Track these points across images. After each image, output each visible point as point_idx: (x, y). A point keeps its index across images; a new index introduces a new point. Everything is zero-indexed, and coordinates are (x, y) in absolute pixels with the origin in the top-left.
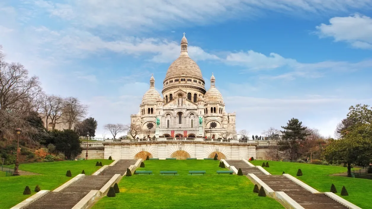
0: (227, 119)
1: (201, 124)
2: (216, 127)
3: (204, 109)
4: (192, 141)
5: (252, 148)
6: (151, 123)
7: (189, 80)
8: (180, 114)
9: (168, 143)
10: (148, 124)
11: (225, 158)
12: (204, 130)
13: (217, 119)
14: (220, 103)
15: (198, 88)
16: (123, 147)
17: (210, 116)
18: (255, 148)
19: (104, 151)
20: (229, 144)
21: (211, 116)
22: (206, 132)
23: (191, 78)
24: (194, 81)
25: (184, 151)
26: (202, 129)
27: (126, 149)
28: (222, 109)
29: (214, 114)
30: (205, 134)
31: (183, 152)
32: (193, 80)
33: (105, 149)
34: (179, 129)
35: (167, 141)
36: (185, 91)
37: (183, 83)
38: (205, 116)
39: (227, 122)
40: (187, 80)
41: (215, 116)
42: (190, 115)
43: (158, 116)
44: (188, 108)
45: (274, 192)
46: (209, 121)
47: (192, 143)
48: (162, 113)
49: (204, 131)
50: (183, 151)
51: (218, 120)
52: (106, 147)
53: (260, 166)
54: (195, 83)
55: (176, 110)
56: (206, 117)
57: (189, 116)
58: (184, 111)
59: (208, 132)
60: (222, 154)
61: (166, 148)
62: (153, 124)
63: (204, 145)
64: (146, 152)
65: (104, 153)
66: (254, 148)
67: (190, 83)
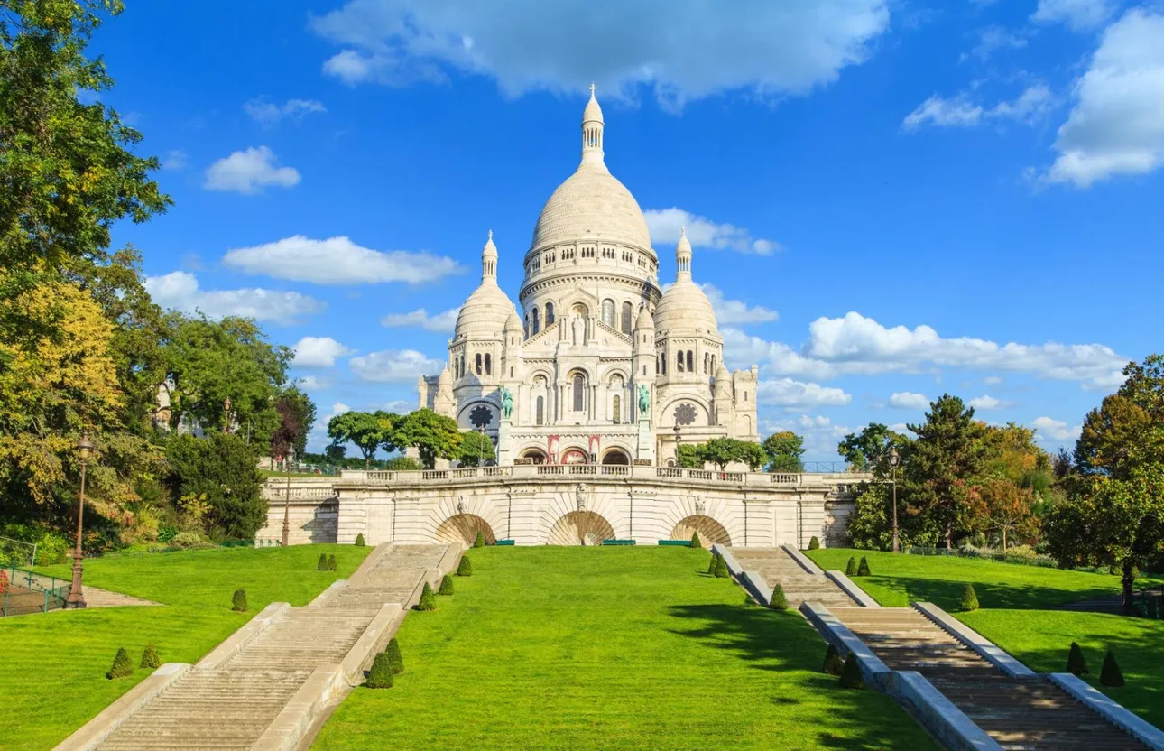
0: (730, 392)
1: (644, 410)
2: (693, 420)
3: (655, 359)
4: (622, 477)
5: (811, 502)
6: (484, 408)
7: (608, 254)
8: (580, 374)
9: (544, 484)
10: (473, 412)
11: (727, 538)
12: (655, 432)
13: (697, 393)
14: (708, 336)
15: (635, 282)
16: (400, 499)
17: (676, 381)
18: (821, 502)
19: (338, 512)
20: (739, 487)
21: (677, 383)
22: (663, 441)
23: (614, 247)
24: (623, 256)
25: (595, 514)
26: (648, 429)
27: (408, 506)
28: (713, 356)
29: (687, 375)
30: (659, 447)
31: (592, 515)
32: (619, 252)
33: (341, 507)
34: (576, 430)
35: (540, 476)
36: (592, 291)
37: (586, 264)
38: (658, 384)
39: (729, 403)
40: (600, 254)
41: (689, 383)
42: (611, 379)
43: (506, 382)
44: (603, 355)
45: (888, 673)
46: (672, 399)
47: (620, 485)
48: (523, 371)
49: (656, 437)
50: (591, 512)
51: (702, 395)
52: (346, 499)
53: (839, 572)
54: (626, 264)
55: (566, 361)
56: (661, 386)
57: (607, 381)
58: (588, 365)
59: (667, 439)
60: (714, 525)
61: (535, 502)
62: (489, 411)
63: (658, 491)
64: (472, 516)
65: (337, 519)
66: (818, 502)
67: (609, 263)
